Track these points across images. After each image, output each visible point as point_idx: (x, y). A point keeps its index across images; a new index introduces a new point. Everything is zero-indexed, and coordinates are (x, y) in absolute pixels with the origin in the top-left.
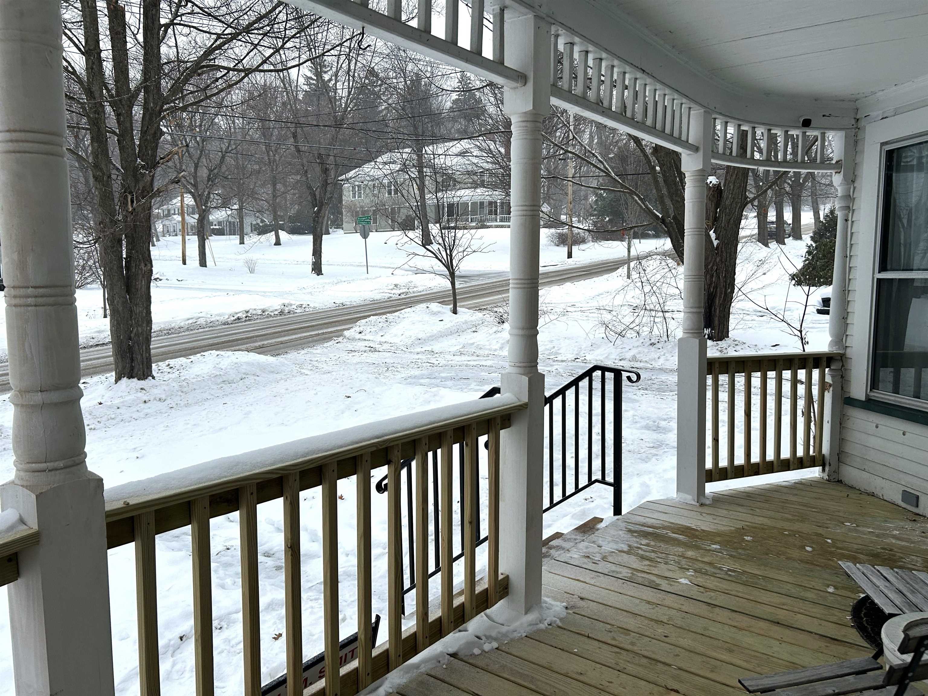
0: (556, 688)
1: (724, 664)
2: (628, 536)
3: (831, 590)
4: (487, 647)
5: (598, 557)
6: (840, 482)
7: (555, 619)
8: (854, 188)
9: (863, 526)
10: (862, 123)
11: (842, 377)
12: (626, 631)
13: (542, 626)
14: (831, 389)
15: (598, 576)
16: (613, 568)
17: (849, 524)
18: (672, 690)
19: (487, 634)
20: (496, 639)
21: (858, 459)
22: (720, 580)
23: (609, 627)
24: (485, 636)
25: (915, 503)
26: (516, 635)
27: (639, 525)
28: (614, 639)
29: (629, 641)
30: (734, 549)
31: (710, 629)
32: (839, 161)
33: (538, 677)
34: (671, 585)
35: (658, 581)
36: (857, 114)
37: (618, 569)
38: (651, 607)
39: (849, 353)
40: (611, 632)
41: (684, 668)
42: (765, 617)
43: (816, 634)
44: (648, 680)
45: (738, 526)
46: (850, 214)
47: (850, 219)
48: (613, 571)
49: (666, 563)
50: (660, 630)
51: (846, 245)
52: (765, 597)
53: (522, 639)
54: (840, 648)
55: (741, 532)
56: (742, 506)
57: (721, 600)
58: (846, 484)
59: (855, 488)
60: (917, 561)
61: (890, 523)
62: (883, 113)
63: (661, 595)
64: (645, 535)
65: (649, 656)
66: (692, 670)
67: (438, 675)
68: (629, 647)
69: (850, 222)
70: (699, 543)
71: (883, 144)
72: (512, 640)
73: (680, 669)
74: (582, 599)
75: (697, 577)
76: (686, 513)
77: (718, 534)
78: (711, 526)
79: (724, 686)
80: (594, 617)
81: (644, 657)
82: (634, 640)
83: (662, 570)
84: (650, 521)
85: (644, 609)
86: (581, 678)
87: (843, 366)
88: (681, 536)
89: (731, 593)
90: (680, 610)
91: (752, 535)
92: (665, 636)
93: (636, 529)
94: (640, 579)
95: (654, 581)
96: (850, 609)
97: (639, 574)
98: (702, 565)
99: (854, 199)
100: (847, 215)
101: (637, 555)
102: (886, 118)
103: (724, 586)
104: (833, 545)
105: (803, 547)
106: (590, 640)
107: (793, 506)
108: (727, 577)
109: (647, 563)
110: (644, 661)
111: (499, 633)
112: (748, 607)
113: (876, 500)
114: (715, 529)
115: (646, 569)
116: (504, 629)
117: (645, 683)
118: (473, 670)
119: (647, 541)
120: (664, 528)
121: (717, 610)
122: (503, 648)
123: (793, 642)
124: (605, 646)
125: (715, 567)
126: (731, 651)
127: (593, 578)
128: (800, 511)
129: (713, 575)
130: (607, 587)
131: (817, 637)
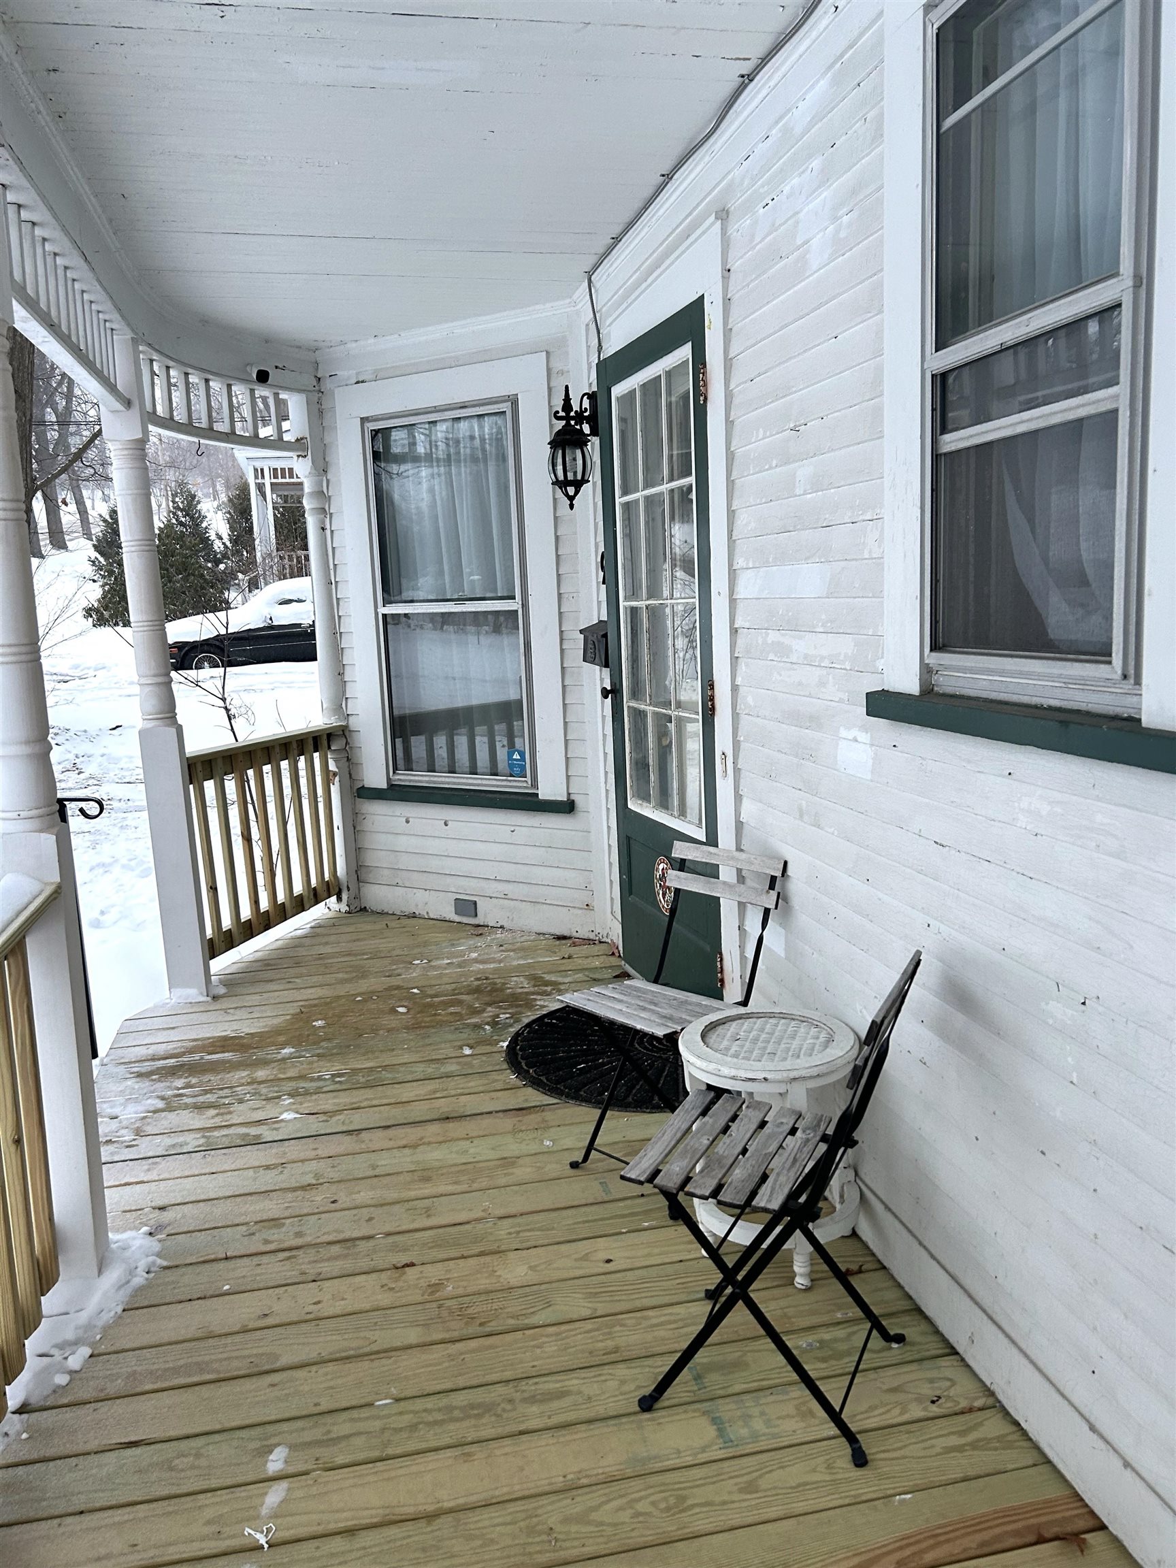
0: (249, 1357)
1: (435, 1199)
2: (145, 1085)
3: (467, 1051)
4: (75, 1362)
5: (128, 1136)
6: (364, 910)
7: (151, 1259)
8: (328, 481)
9: (437, 959)
10: (328, 385)
11: (348, 759)
12: (272, 1223)
13: (139, 1280)
14: (337, 779)
15: (156, 1163)
16: (168, 1141)
17: (418, 962)
18: (403, 1267)
19: (59, 1340)
20: (76, 1343)
21: (386, 872)
22: (335, 1094)
23: (244, 1228)
24: (54, 1346)
25: (473, 914)
26: (107, 1317)
27: (148, 1060)
28: (266, 1242)
29: (291, 1233)
30: (314, 1044)
31: (379, 1164)
32: (302, 439)
33: (207, 1358)
34: (276, 1129)
35: (253, 1131)
36: (317, 369)
37: (180, 1139)
38: (275, 1172)
39: (354, 723)
40: (253, 1234)
41: (392, 1230)
42: (428, 1118)
43: (497, 1112)
44: (363, 1270)
45: (292, 1012)
46: (328, 521)
47: (328, 526)
48: (174, 1146)
49: (241, 1101)
50: (319, 1198)
51: (328, 567)
52: (407, 1092)
53: (120, 1317)
54: (532, 1116)
55: (303, 1017)
56: (271, 981)
57: (358, 1120)
58: (372, 911)
59: (387, 913)
60: (522, 982)
61: (460, 945)
62: (357, 374)
63: (275, 1149)
64: (172, 1072)
65: (335, 1239)
66: (404, 1228)
67: (24, 1455)
68: (299, 1242)
69: (328, 532)
70: (260, 1054)
71: (364, 420)
72: (106, 1329)
73: (388, 1234)
74: (162, 1208)
75: (301, 1103)
76: (204, 1017)
77: (277, 1032)
78: (258, 1025)
79: (459, 1227)
80: (207, 1226)
81: (329, 1243)
82: (297, 1229)
83: (241, 1113)
84: (161, 1049)
85: (269, 1180)
86: (270, 1321)
87: (347, 743)
88: (226, 1054)
89: (362, 1105)
90: (318, 1158)
91: (319, 1016)
92: (333, 1202)
93: (149, 1069)
94: (224, 1139)
95: (248, 1135)
96: (505, 1066)
97: (216, 1134)
98: (293, 1084)
99: (330, 497)
100: (323, 522)
101: (186, 1107)
102: (363, 382)
103: (344, 1099)
104: (424, 994)
105: (393, 1011)
106: (233, 1261)
107: (336, 960)
108: (338, 1087)
109: (212, 1112)
110: (335, 1249)
111: (77, 1328)
112: (397, 1114)
113: (421, 921)
114: (266, 1026)
115: (218, 1121)
116: (83, 1317)
117: (364, 1276)
118: (80, 1411)
119: (183, 1080)
120: (191, 1051)
121: (364, 1135)
122: (103, 1348)
123: (481, 1133)
124: (265, 1259)
125: (312, 1079)
126: (427, 1179)
127: (149, 1170)
128: (352, 963)
129: (318, 1091)
130: (187, 1173)
131: (501, 1114)
